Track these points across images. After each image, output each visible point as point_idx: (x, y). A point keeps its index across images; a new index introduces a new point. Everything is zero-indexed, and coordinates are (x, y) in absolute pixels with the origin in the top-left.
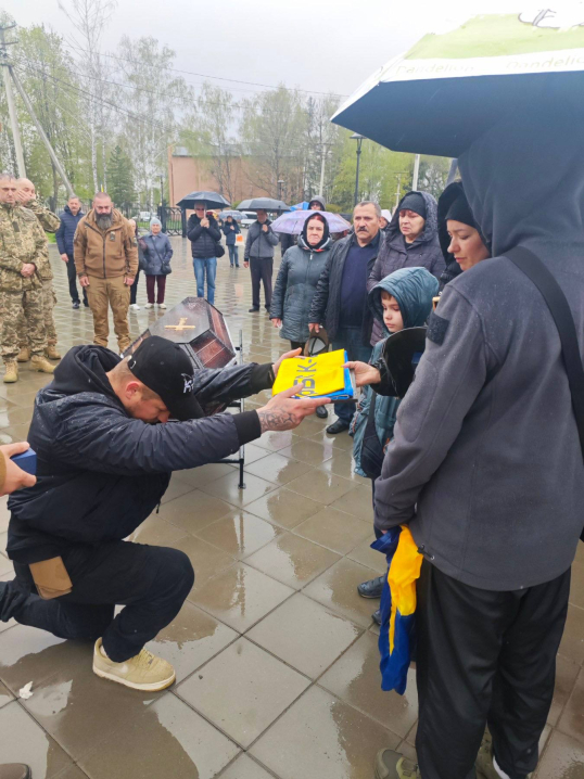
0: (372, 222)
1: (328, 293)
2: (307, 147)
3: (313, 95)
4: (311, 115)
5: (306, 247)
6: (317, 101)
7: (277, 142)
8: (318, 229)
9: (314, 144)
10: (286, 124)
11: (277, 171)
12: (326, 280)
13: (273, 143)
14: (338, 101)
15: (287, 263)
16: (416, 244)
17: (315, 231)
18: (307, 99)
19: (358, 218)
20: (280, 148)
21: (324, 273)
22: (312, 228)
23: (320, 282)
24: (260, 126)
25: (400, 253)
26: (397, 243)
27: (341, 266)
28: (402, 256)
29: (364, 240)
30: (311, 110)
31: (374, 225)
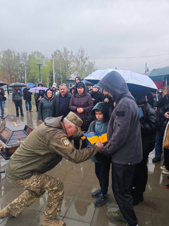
0: (65, 90)
1: (55, 110)
2: (19, 66)
3: (19, 52)
4: (19, 57)
5: (48, 98)
6: (20, 54)
7: (9, 65)
8: (51, 93)
9: (20, 65)
10: (11, 60)
11: (10, 73)
12: (54, 106)
13: (8, 65)
14: (27, 54)
15: (42, 103)
16: (83, 95)
17: (50, 94)
18: (17, 53)
19: (61, 89)
20: (10, 67)
21: (53, 104)
22: (49, 93)
23: (52, 107)
24: (3, 60)
25: (78, 98)
26: (77, 95)
27: (58, 103)
28: (79, 98)
29: (63, 95)
30: (19, 56)
31: (66, 91)
